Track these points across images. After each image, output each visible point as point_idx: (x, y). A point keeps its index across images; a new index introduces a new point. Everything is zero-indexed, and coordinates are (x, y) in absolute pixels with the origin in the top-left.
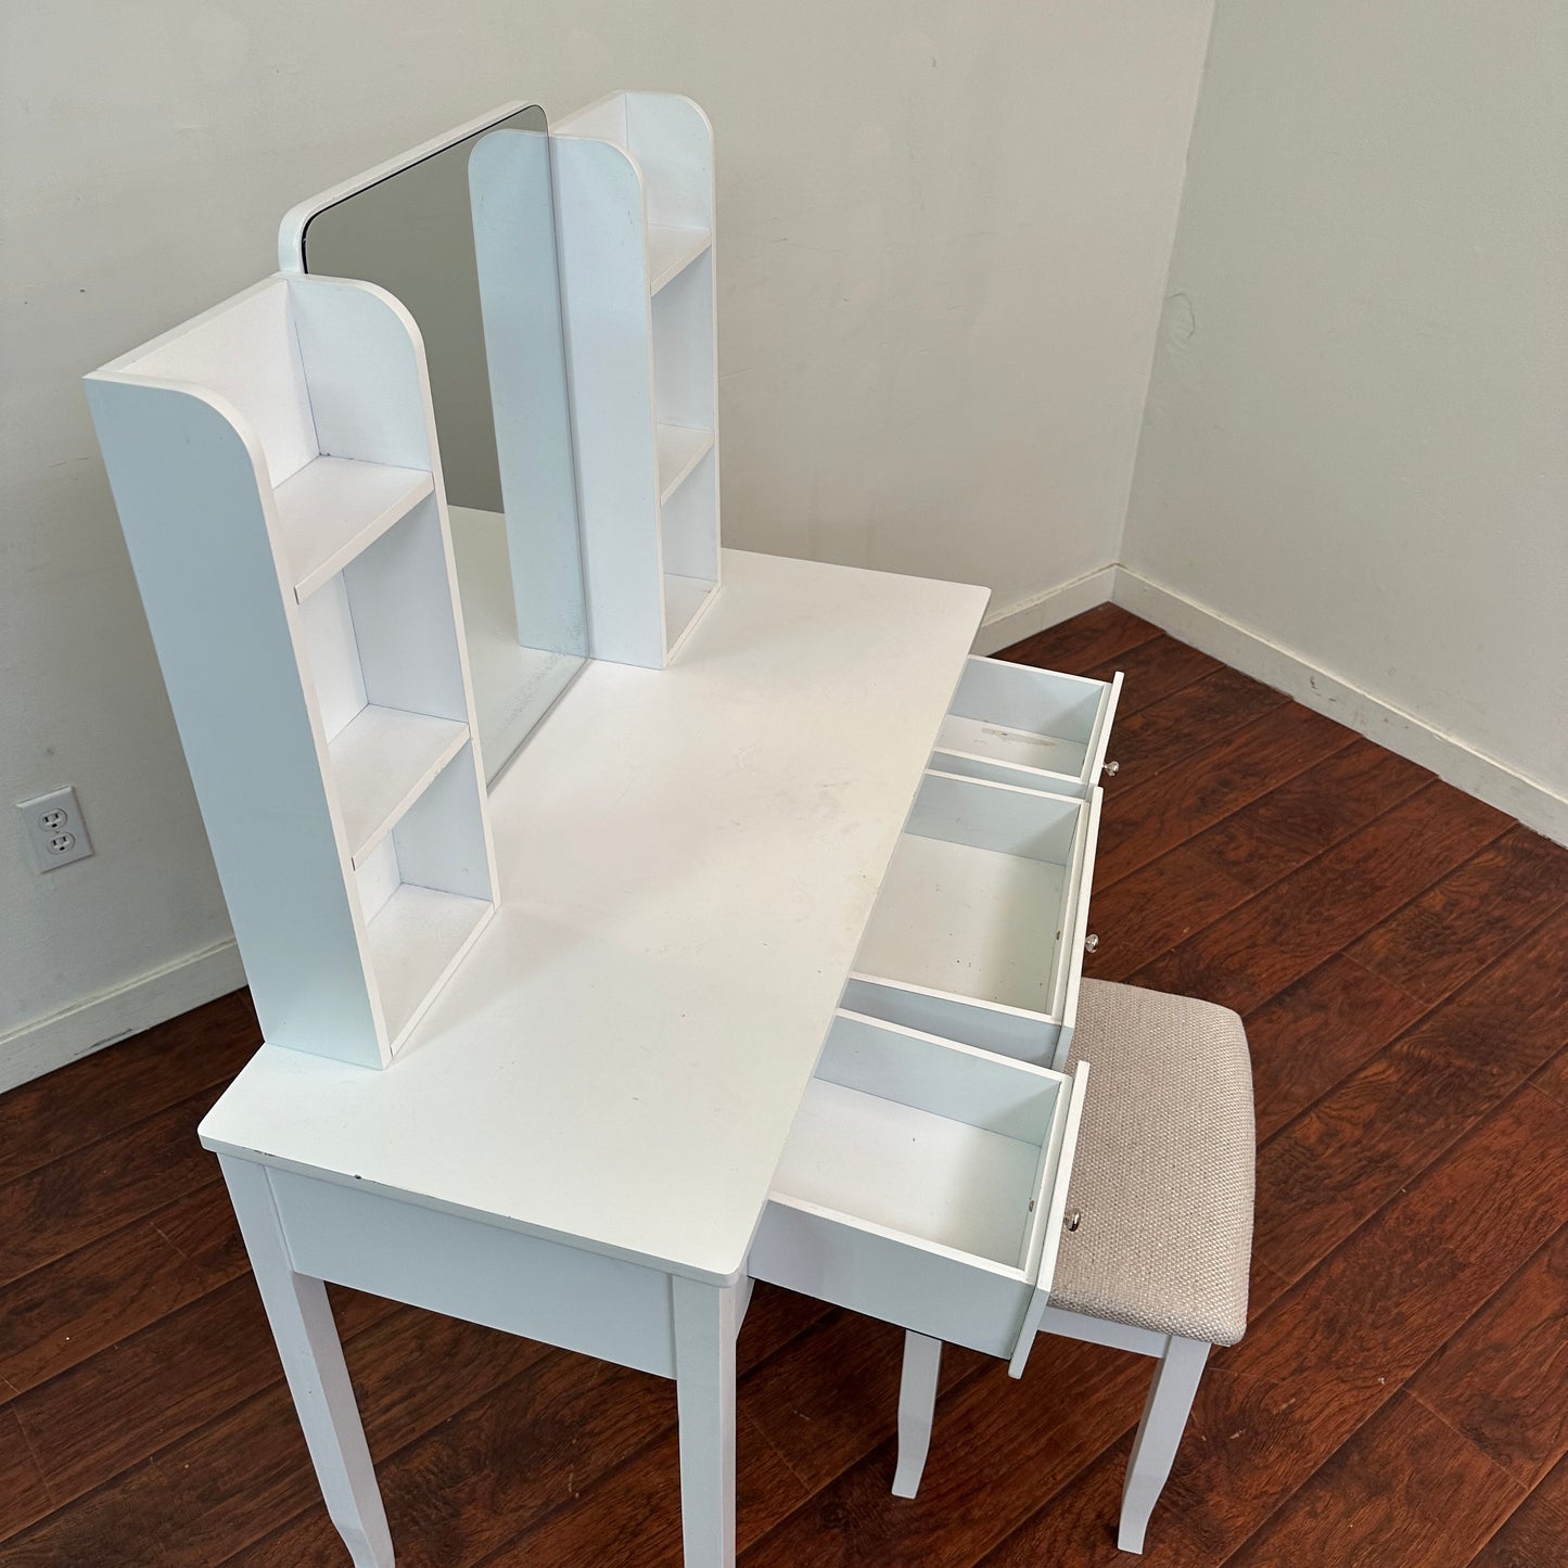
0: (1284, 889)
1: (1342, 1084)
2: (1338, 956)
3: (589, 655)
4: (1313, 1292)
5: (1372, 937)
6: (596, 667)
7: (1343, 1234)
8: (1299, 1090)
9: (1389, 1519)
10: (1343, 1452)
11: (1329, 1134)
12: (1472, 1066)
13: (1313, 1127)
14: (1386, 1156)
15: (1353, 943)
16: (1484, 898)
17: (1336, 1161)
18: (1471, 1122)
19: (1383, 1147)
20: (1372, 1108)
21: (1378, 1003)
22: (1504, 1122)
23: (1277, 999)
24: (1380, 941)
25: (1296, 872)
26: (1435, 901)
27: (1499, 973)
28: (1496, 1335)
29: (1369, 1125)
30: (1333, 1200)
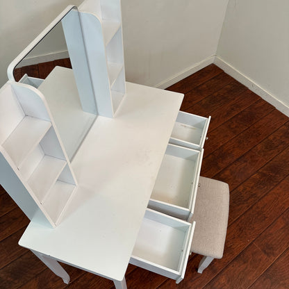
0: (242, 134)
1: (248, 179)
2: (250, 150)
3: (98, 114)
4: (238, 223)
6: (99, 117)
7: (245, 210)
8: (240, 180)
9: (246, 268)
10: (240, 255)
11: (245, 189)
12: (274, 175)
13: (241, 188)
14: (255, 194)
16: (281, 137)
17: (245, 195)
18: (272, 187)
19: (254, 192)
20: (253, 184)
21: (257, 161)
22: (278, 187)
23: (237, 160)
24: (259, 147)
26: (271, 138)
27: (282, 154)
28: (271, 232)
29: (252, 188)
30: (243, 203)
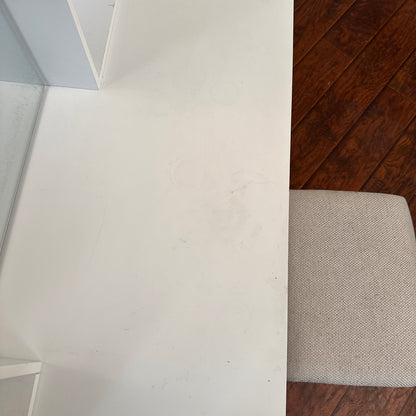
0: (364, 55)
1: (392, 149)
2: (386, 86)
5: (398, 74)
6: (55, 95)
8: (377, 155)
11: (389, 173)
13: (382, 172)
14: (409, 179)
15: (390, 81)
17: (391, 186)
19: (407, 176)
20: (402, 159)
21: (402, 108)
23: (366, 113)
24: (401, 77)
25: (367, 46)
29: (402, 166)
